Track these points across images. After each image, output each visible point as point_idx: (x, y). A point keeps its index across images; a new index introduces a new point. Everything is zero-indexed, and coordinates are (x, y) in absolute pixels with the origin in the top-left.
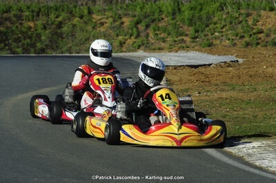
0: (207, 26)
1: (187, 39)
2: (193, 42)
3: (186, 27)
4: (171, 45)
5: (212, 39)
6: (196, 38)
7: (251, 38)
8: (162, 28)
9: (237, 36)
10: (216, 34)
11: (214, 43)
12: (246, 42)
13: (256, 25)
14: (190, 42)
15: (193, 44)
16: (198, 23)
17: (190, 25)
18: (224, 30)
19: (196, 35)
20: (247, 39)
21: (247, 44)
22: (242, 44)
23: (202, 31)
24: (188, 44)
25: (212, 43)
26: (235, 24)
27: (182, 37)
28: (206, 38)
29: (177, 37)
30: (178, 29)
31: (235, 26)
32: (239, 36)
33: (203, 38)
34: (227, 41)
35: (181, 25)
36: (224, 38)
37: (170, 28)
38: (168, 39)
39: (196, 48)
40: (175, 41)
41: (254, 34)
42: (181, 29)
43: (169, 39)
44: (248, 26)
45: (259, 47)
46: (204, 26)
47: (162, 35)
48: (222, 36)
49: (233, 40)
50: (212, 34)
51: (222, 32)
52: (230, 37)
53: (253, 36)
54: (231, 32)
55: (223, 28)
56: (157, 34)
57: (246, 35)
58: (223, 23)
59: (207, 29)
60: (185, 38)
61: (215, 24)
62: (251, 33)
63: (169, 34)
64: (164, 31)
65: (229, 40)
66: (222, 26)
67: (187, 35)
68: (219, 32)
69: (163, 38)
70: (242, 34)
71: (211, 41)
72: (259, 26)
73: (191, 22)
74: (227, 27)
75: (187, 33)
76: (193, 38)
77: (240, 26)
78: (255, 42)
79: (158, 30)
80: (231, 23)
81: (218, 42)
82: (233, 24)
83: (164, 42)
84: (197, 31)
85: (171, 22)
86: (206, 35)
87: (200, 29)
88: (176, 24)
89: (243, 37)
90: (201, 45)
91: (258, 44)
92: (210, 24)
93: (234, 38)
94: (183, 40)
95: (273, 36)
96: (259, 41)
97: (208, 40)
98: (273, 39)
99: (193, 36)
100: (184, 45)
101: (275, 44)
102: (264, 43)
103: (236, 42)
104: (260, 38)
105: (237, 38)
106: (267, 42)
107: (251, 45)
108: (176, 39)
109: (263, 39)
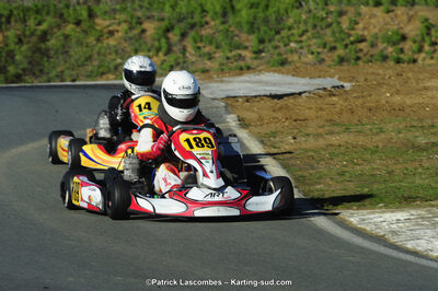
0: (278, 33)
1: (247, 54)
2: (256, 58)
3: (244, 36)
4: (221, 64)
5: (286, 53)
6: (261, 51)
7: (347, 51)
8: (207, 37)
9: (325, 47)
10: (293, 45)
11: (289, 59)
12: (339, 57)
13: (353, 29)
14: (251, 59)
15: (256, 62)
16: (263, 28)
17: (251, 31)
18: (304, 38)
19: (261, 47)
20: (340, 52)
21: (342, 60)
22: (333, 61)
23: (270, 41)
24: (249, 62)
25: (286, 59)
26: (322, 29)
27: (239, 52)
28: (277, 51)
29: (231, 51)
30: (232, 39)
31: (322, 32)
32: (328, 46)
33: (272, 51)
34: (310, 56)
35: (237, 32)
36: (305, 51)
37: (220, 37)
38: (217, 55)
40: (228, 58)
41: (352, 43)
42: (236, 38)
43: (219, 55)
44: (342, 31)
45: (360, 63)
46: (273, 32)
47: (207, 50)
48: (302, 48)
49: (318, 53)
50: (286, 45)
51: (301, 42)
52: (314, 49)
53: (350, 46)
54: (314, 41)
55: (301, 36)
56: (199, 48)
57: (338, 45)
58: (302, 27)
59: (278, 37)
60: (244, 53)
61: (290, 29)
62: (347, 41)
63: (217, 47)
64: (211, 43)
65: (312, 53)
66: (300, 31)
67: (246, 48)
68: (296, 42)
69: (209, 54)
70: (333, 44)
71: (284, 56)
72: (359, 30)
73: (252, 27)
74: (309, 34)
75: (247, 44)
76: (255, 53)
77: (328, 31)
78: (353, 55)
79: (201, 41)
80: (315, 26)
81: (296, 58)
82: (318, 28)
83: (210, 59)
84: (262, 41)
85: (222, 27)
86: (276, 47)
87: (267, 39)
88: (228, 30)
89: (334, 48)
90: (268, 63)
91: (358, 58)
92: (282, 29)
93: (320, 50)
94: (240, 55)
95: (381, 46)
96: (361, 55)
97: (280, 54)
98: (382, 51)
99: (255, 49)
100: (242, 64)
101: (385, 58)
102: (368, 57)
103: (323, 56)
104: (361, 50)
105: (326, 50)
106: (372, 56)
107: (348, 61)
108: (229, 55)
109: (365, 50)
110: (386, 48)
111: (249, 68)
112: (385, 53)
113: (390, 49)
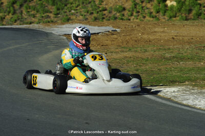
0: (66, 5)
1: (52, 15)
2: (55, 17)
3: (50, 7)
4: (39, 20)
5: (70, 15)
6: (58, 14)
7: (98, 15)
8: (32, 7)
9: (88, 13)
10: (73, 11)
11: (71, 18)
12: (95, 17)
13: (101, 4)
14: (53, 17)
15: (56, 19)
16: (59, 3)
17: (53, 4)
18: (78, 8)
19: (58, 12)
20: (95, 15)
21: (96, 19)
22: (92, 19)
23: (62, 9)
24: (52, 19)
27: (47, 14)
28: (66, 14)
29: (44, 14)
30: (44, 8)
33: (63, 14)
34: (81, 17)
35: (47, 5)
36: (78, 14)
37: (38, 7)
38: (37, 15)
39: (58, 22)
40: (42, 17)
41: (100, 11)
42: (46, 8)
44: (96, 5)
45: (104, 20)
46: (64, 5)
47: (32, 13)
48: (77, 13)
49: (85, 15)
50: (70, 11)
51: (77, 10)
52: (83, 13)
53: (99, 13)
54: (83, 9)
56: (29, 12)
57: (94, 12)
58: (77, 3)
59: (66, 7)
60: (50, 15)
61: (71, 4)
62: (98, 10)
63: (37, 12)
64: (34, 10)
65: (82, 15)
66: (76, 5)
67: (51, 12)
68: (75, 10)
69: (34, 15)
70: (92, 11)
71: (69, 17)
72: (104, 5)
73: (54, 2)
74: (80, 6)
75: (51, 10)
77: (89, 5)
78: (101, 17)
79: (30, 8)
80: (83, 3)
81: (74, 17)
82: (85, 4)
83: (34, 17)
84: (58, 9)
85: (39, 2)
86: (65, 12)
87: (60, 8)
88: (42, 4)
89: (92, 13)
90: (61, 19)
91: (103, 18)
92: (68, 4)
94: (48, 16)
95: (114, 13)
96: (104, 16)
97: (67, 16)
98: (114, 15)
99: (56, 13)
100: (49, 20)
101: (116, 18)
102: (108, 18)
103: (87, 17)
104: (105, 14)
105: (88, 14)
106: (110, 17)
107: (98, 19)
108: (43, 15)
109: (107, 14)
110: (116, 14)
111: (52, 22)
112: (116, 16)
113: (118, 14)
